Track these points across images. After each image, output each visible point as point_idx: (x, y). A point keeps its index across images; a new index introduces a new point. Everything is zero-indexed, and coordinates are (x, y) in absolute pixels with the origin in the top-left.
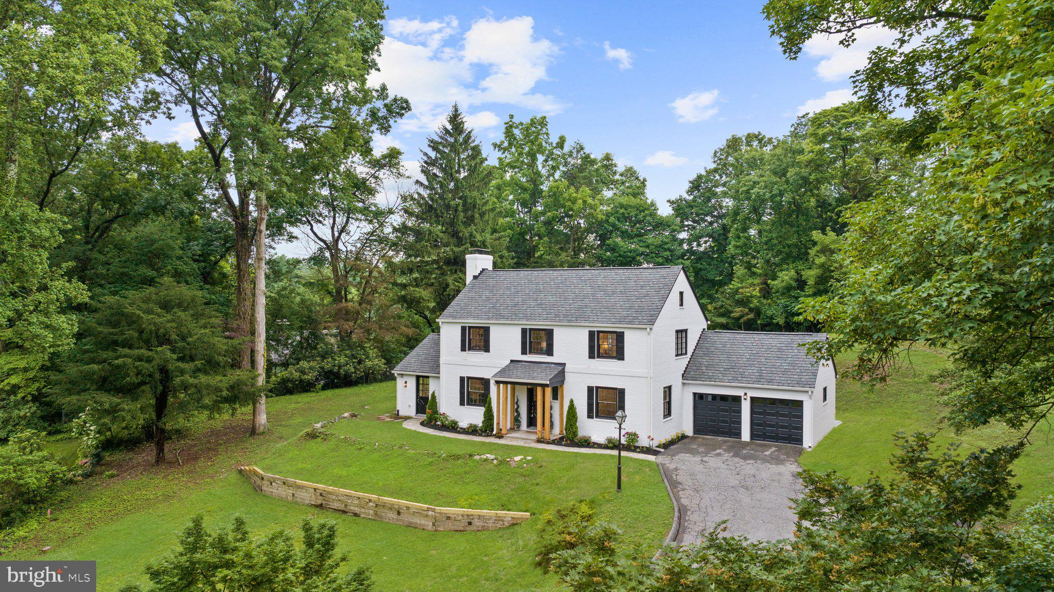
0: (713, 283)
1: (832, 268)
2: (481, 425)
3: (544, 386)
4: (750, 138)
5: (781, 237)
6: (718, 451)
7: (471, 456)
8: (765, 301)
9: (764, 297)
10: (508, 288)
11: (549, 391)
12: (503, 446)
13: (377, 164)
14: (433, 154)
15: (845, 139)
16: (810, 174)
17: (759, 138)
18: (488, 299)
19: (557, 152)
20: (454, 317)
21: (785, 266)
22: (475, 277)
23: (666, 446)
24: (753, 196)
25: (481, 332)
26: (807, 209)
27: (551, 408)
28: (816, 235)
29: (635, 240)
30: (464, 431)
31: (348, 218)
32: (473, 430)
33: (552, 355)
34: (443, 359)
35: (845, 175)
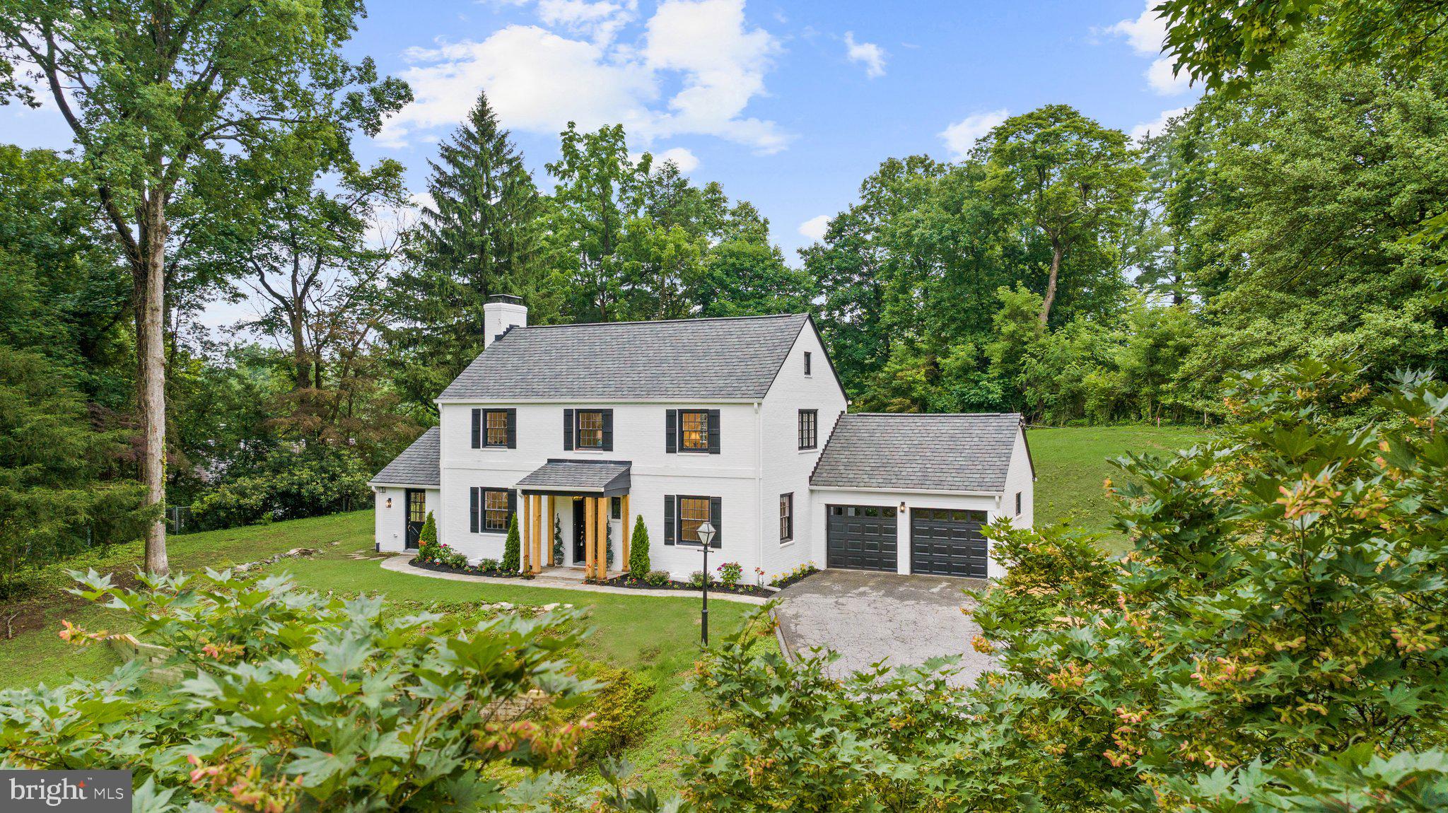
0: (862, 368)
1: (1025, 339)
2: (501, 560)
3: (596, 496)
4: (913, 162)
5: (954, 298)
6: (862, 589)
7: (477, 605)
8: (933, 389)
9: (932, 382)
10: (546, 352)
11: (604, 503)
12: (531, 590)
13: (365, 185)
14: (449, 170)
15: (1042, 157)
16: (993, 208)
17: (924, 163)
18: (516, 368)
19: (639, 177)
20: (461, 396)
21: (960, 339)
22: (498, 338)
23: (784, 584)
24: (916, 239)
25: (503, 417)
26: (990, 259)
27: (609, 530)
28: (1003, 293)
29: (751, 302)
30: (476, 571)
31: (319, 262)
32: (489, 569)
33: (610, 449)
34: (443, 463)
35: (1041, 210)
